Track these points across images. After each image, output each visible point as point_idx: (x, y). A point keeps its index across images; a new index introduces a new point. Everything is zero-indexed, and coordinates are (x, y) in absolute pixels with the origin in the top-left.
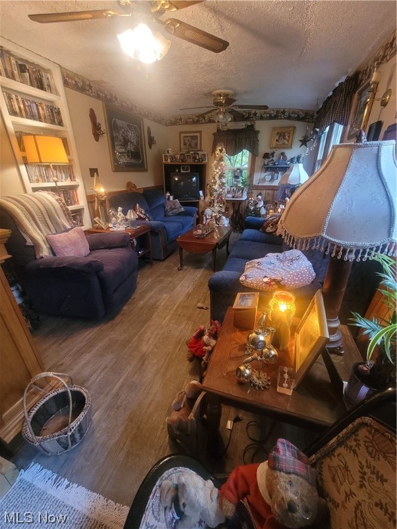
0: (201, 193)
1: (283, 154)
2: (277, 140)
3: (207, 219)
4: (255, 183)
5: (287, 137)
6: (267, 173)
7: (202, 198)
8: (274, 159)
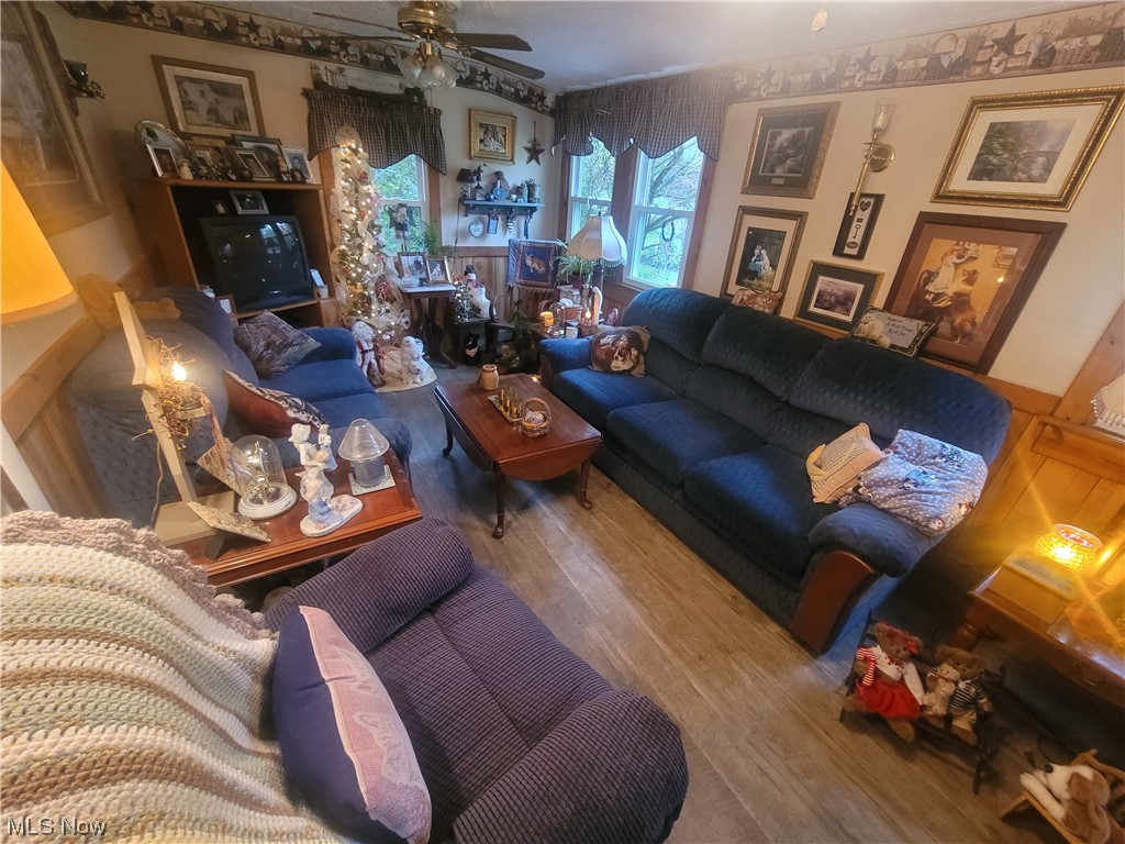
0: (315, 274)
1: (498, 175)
2: (481, 141)
3: (364, 352)
4: (447, 240)
5: (500, 136)
6: (471, 217)
7: (324, 292)
8: (481, 184)
